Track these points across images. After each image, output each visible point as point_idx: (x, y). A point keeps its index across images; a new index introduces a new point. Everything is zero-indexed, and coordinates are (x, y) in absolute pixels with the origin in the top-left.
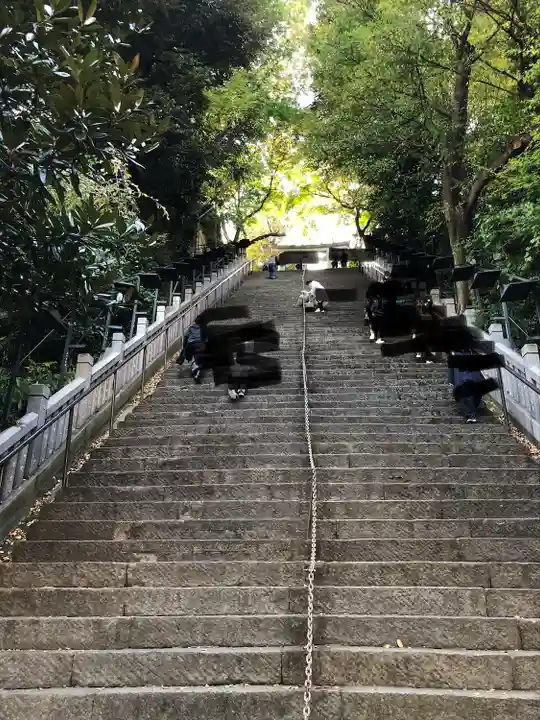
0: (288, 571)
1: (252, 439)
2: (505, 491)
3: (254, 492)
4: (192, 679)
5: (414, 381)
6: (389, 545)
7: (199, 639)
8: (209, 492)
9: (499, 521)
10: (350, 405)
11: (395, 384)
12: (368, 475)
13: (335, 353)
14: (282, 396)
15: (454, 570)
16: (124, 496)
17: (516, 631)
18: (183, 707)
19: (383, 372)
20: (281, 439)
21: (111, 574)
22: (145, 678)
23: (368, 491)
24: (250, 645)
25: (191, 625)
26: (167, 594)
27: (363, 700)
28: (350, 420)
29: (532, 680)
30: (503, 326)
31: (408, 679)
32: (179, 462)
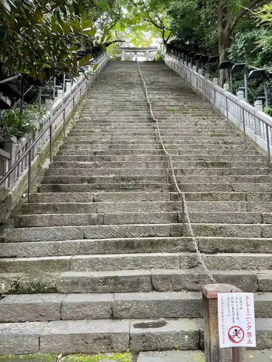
1: (133, 143)
2: (249, 165)
3: (140, 165)
5: (200, 118)
6: (203, 186)
8: (120, 165)
10: (173, 128)
11: (192, 119)
12: (188, 159)
13: (161, 103)
14: (141, 124)
15: (232, 195)
16: (81, 166)
17: (261, 217)
19: (186, 113)
20: (146, 143)
21: (87, 197)
22: (115, 235)
23: (190, 164)
24: (153, 223)
25: (128, 216)
26: (114, 205)
27: (207, 241)
28: (175, 135)
29: (269, 234)
30: (244, 92)
31: (221, 234)
32: (102, 152)
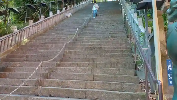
0: (52, 64)
4: (17, 84)
7: (24, 77)
9: (107, 54)
18: (9, 89)
